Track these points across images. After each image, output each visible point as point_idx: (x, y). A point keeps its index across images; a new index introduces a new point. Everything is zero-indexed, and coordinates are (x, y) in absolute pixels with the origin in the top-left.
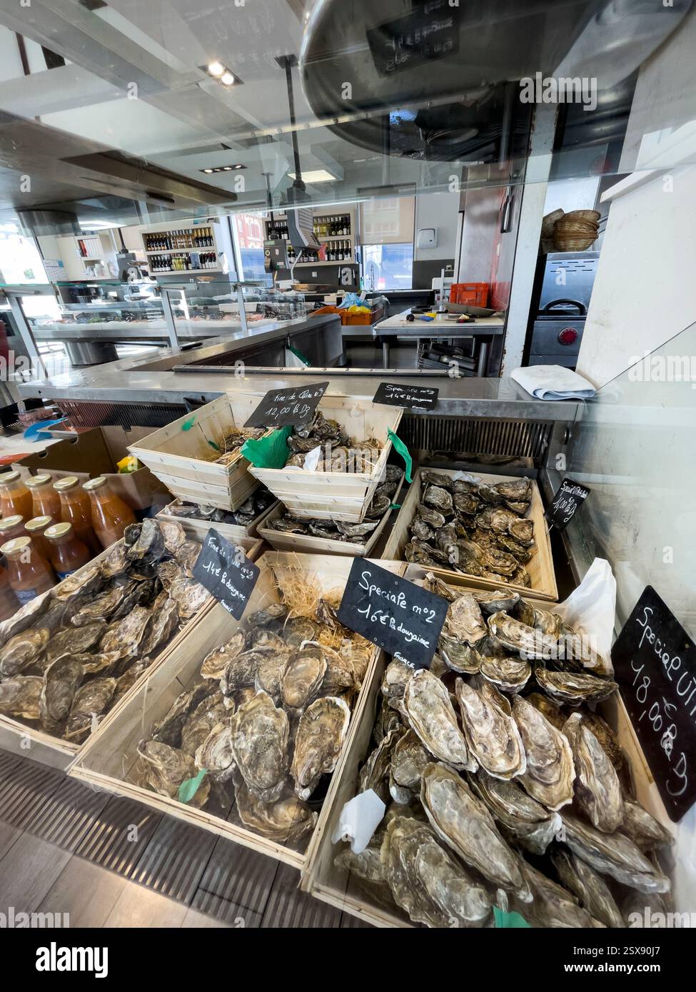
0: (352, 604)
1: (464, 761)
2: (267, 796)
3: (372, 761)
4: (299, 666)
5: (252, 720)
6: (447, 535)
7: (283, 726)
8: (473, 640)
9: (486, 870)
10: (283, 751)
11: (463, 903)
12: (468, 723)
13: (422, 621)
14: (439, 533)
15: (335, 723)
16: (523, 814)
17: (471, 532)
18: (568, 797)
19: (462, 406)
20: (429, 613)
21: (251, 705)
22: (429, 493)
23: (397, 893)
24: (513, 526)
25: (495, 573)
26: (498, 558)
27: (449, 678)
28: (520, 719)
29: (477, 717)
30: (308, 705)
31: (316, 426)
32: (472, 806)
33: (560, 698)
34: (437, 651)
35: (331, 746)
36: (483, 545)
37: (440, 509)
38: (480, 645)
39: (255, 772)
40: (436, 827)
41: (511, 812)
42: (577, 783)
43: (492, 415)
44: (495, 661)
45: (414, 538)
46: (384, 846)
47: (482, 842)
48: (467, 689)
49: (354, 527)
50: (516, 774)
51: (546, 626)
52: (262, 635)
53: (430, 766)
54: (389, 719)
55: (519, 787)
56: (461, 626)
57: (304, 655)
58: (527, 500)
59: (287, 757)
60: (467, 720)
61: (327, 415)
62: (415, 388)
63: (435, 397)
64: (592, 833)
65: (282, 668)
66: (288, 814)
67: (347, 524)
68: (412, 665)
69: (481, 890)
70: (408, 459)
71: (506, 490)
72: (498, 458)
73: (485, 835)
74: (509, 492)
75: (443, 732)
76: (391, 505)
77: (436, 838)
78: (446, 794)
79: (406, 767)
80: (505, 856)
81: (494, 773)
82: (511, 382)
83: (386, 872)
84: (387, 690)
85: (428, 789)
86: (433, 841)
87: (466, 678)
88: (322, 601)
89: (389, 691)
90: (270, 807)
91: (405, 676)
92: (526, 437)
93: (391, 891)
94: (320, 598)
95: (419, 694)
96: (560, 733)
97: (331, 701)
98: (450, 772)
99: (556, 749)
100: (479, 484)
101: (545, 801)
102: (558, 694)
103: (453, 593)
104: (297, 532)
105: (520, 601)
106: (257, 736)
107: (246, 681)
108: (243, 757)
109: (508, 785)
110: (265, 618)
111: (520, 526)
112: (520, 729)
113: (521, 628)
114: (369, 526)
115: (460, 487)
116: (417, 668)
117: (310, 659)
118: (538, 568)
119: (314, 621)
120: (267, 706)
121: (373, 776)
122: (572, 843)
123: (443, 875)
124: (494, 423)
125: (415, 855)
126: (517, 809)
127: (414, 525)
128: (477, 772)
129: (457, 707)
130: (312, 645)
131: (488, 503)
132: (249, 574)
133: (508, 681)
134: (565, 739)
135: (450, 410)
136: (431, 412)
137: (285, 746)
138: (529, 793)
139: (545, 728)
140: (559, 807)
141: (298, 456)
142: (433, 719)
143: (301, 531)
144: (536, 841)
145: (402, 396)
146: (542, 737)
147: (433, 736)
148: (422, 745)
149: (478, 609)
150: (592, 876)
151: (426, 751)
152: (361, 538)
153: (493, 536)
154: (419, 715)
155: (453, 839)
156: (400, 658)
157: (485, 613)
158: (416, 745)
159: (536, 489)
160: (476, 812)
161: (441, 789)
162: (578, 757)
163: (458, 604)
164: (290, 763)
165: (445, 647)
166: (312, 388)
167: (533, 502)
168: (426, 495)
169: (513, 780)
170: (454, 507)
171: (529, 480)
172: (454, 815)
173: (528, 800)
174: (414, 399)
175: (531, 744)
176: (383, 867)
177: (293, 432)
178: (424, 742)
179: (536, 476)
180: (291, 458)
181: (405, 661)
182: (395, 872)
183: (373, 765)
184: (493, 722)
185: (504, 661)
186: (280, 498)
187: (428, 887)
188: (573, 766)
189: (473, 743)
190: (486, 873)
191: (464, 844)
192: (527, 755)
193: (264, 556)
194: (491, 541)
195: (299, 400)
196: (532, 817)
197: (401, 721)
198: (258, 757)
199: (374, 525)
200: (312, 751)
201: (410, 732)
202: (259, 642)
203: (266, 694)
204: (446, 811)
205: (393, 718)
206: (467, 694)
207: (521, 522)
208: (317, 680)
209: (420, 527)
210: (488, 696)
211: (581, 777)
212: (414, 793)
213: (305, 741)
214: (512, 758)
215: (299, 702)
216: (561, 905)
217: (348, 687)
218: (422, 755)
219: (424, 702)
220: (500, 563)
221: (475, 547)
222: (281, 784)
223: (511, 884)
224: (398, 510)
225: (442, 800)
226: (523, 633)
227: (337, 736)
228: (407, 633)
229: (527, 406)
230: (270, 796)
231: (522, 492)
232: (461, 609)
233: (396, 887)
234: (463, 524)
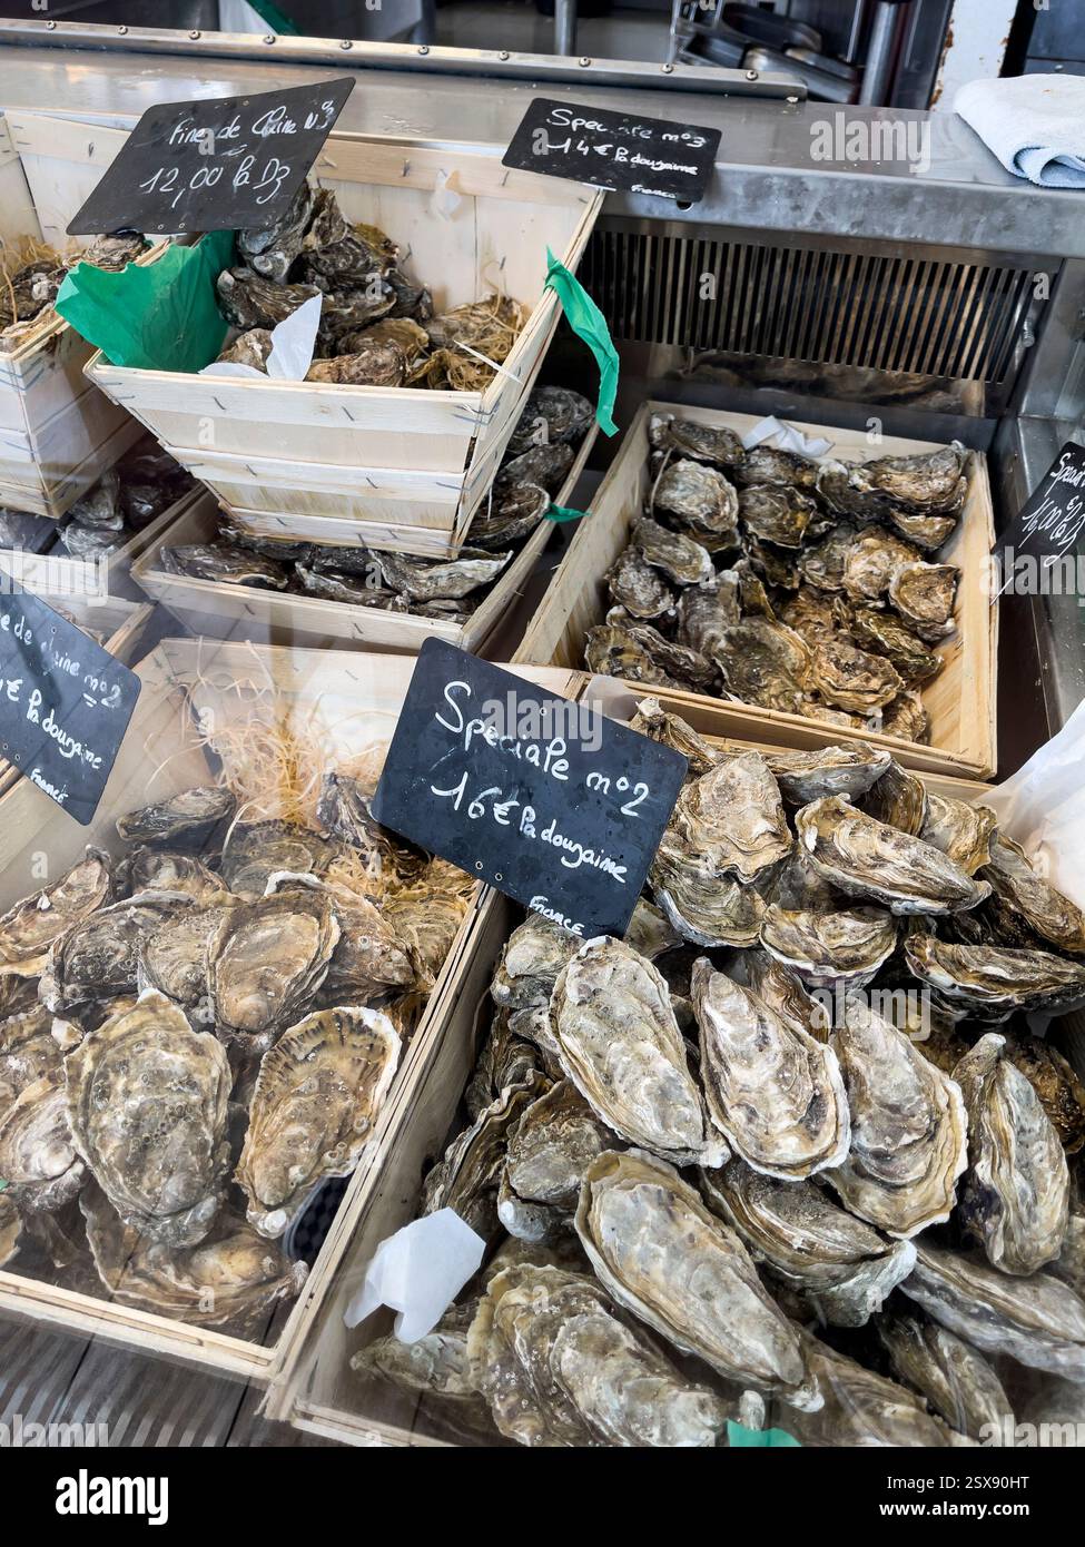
0: (414, 773)
1: (694, 1142)
2: (170, 1231)
3: (455, 1153)
4: (260, 935)
5: (125, 1063)
6: (713, 605)
7: (215, 1073)
8: (748, 867)
9: (721, 1357)
10: (214, 1132)
11: (658, 1421)
12: (714, 1062)
13: (609, 814)
14: (690, 599)
15: (359, 1070)
16: (825, 1245)
17: (783, 597)
18: (939, 1210)
19: (790, 194)
20: (630, 791)
21: (123, 1026)
22: (670, 482)
23: (503, 1413)
24: (903, 582)
25: (836, 708)
26: (849, 669)
27: (677, 962)
28: (850, 1051)
29: (739, 1047)
30: (284, 1027)
31: (313, 240)
32: (703, 1236)
33: (959, 1003)
34: (649, 895)
35: (346, 1119)
36: (814, 635)
37: (696, 530)
38: (767, 881)
39: (139, 1181)
40: (609, 1279)
41: (797, 1243)
42: (966, 1181)
43: (879, 231)
44: (804, 919)
45: (615, 611)
46: (478, 1324)
47: (718, 1305)
48: (722, 983)
49: (435, 571)
50: (823, 1165)
51: (953, 836)
52: (159, 866)
53: (606, 1156)
54: (508, 1062)
55: (827, 1192)
56: (721, 832)
57: (272, 906)
58: (949, 510)
59: (227, 1146)
60: (712, 1054)
61: (353, 206)
62: (646, 123)
63: (705, 158)
64: (983, 1277)
65: (214, 938)
66: (229, 1270)
67: (411, 560)
68: (576, 929)
69: (705, 1396)
70: (607, 356)
71: (897, 478)
72: (886, 383)
73: (729, 1291)
74: (904, 485)
75: (647, 1081)
76: (552, 510)
77: (609, 1305)
78: (640, 1214)
79: (546, 1160)
80: (773, 1329)
81: (767, 1165)
82: (955, 128)
83: (479, 1376)
84: (505, 990)
85: (596, 1204)
86: (600, 1309)
87: (723, 959)
88: (334, 779)
89: (512, 993)
90: (183, 1258)
91: (556, 956)
92: (974, 312)
93: (488, 1412)
94: (328, 771)
95: (590, 997)
96: (946, 1078)
97: (350, 1017)
98: (657, 1170)
99: (930, 1113)
100: (822, 461)
101: (884, 1218)
102: (957, 991)
103: (711, 754)
104: (259, 584)
105: (890, 771)
106: (141, 1098)
107: (113, 979)
108: (104, 1146)
109: (800, 1192)
110: (170, 824)
111: (922, 585)
112: (847, 1073)
113: (884, 837)
114: (480, 569)
115: (767, 467)
116: (587, 935)
117: (294, 918)
118: (955, 697)
119: (311, 833)
120: (169, 1029)
121: (458, 1183)
122: (934, 1300)
123: (619, 1372)
124: (885, 261)
125: (553, 1337)
126: (813, 1238)
127: (617, 574)
128: (726, 1167)
129: (691, 1028)
130: (299, 882)
131: (840, 517)
132: (109, 693)
133: (831, 963)
134: (955, 1090)
135: (752, 208)
136: (693, 213)
137: (221, 1119)
138: (849, 1205)
139: (909, 1068)
140: (917, 1230)
141: (251, 336)
142: (623, 1053)
143: (271, 579)
144: (848, 1300)
145: (601, 150)
146: (898, 1087)
147: (620, 1092)
148: (591, 1116)
149: (774, 790)
150: (968, 1358)
151: (601, 1127)
152: (453, 605)
153: (844, 611)
154: (586, 1043)
155: (650, 1303)
156: (544, 911)
157: (791, 798)
158: (574, 1114)
159: (981, 478)
160: (711, 1246)
161: (630, 1204)
162: (980, 1126)
163: (720, 778)
164: (235, 1157)
165: (672, 883)
166: (298, 101)
167: (967, 517)
168: (661, 488)
169: (810, 1180)
170: (741, 526)
171: (965, 453)
172: (656, 1256)
173: (843, 1219)
174: (638, 160)
175: (868, 1103)
176: (472, 1366)
177: (238, 259)
178: (594, 1105)
179: (987, 441)
180: (232, 344)
181: (559, 917)
182: (503, 1373)
183: (459, 1159)
184: (780, 1057)
185: (827, 919)
186: (198, 473)
187: (579, 1397)
188: (964, 1144)
189: (722, 1106)
190: (721, 1363)
191: (674, 1310)
192: (855, 1126)
193: (158, 653)
194: (838, 625)
195: (254, 143)
196: (848, 1251)
197: (540, 1064)
198: (145, 1147)
199: (495, 565)
200: (295, 1130)
201: (562, 1088)
202: (152, 883)
203: (165, 999)
204: (637, 1248)
205: (520, 1060)
206: (719, 997)
207: (927, 573)
208: (310, 968)
209: (637, 584)
210: (776, 1001)
211: (978, 1168)
212: (563, 1216)
213: (276, 1108)
214: (816, 1133)
215: (260, 1018)
216: (887, 1413)
217: (400, 986)
218: (589, 1136)
219: (604, 1015)
220: (855, 682)
221: (788, 639)
222: (208, 1206)
223: (775, 1380)
224: (574, 525)
225: (628, 1226)
226: (887, 850)
227: (362, 1097)
228: (569, 846)
229: (988, 202)
230: (181, 1234)
231: (939, 484)
232: (728, 791)
233: (501, 1401)
234: (761, 575)
